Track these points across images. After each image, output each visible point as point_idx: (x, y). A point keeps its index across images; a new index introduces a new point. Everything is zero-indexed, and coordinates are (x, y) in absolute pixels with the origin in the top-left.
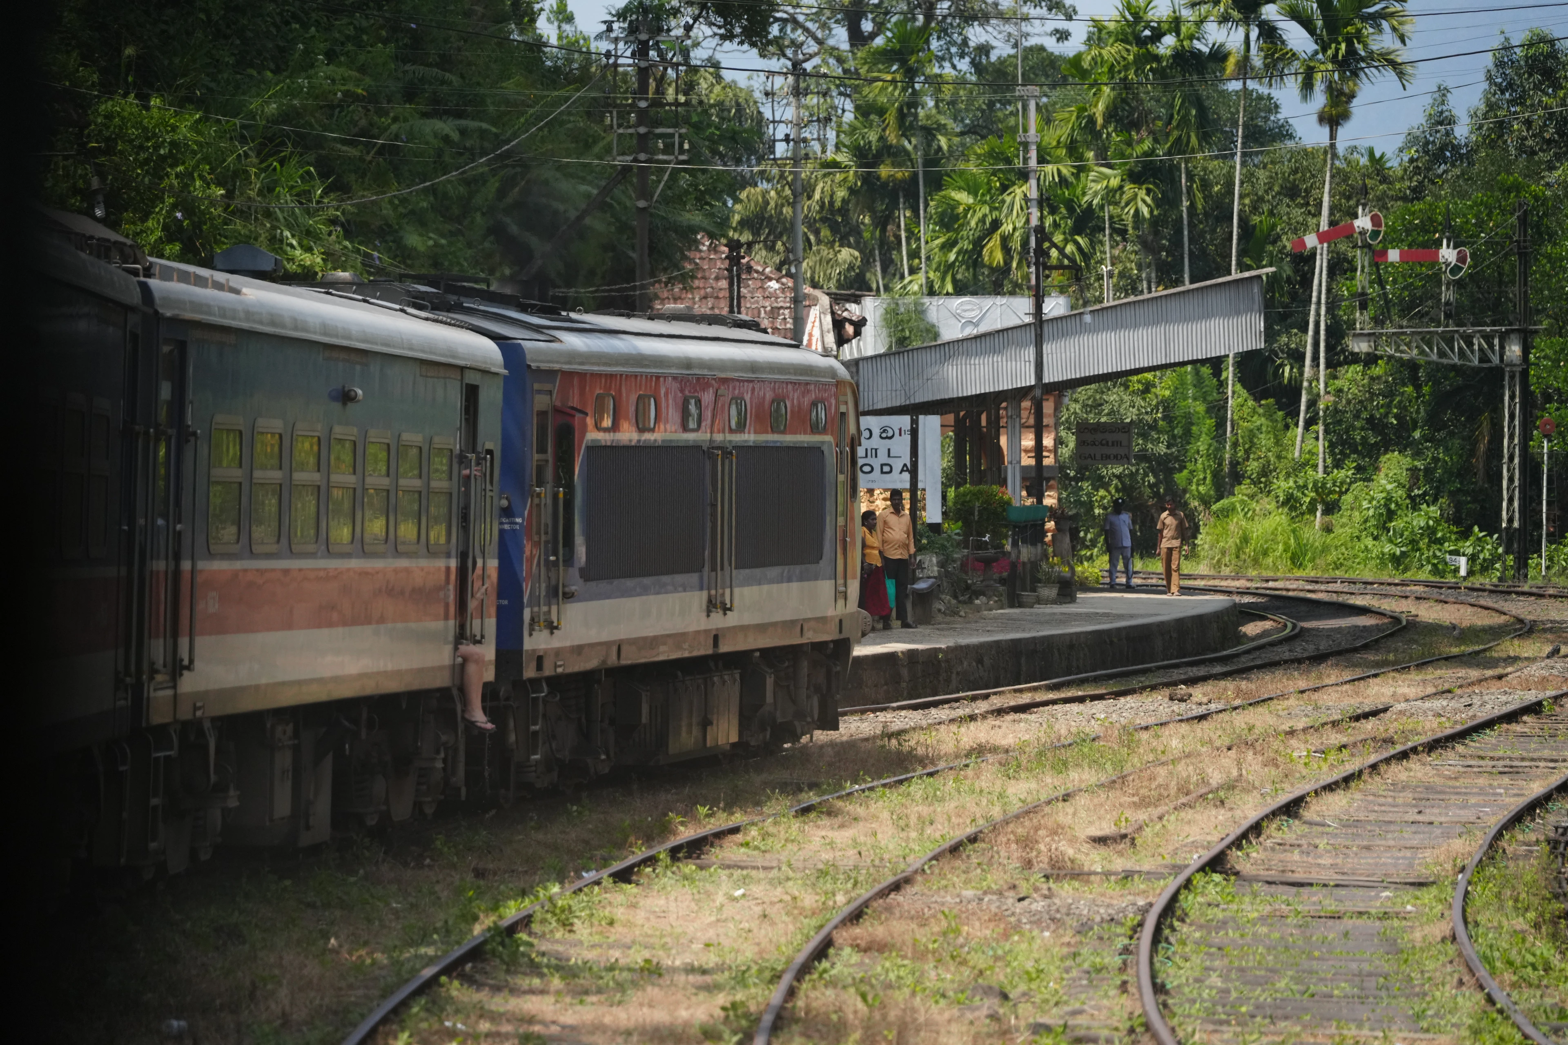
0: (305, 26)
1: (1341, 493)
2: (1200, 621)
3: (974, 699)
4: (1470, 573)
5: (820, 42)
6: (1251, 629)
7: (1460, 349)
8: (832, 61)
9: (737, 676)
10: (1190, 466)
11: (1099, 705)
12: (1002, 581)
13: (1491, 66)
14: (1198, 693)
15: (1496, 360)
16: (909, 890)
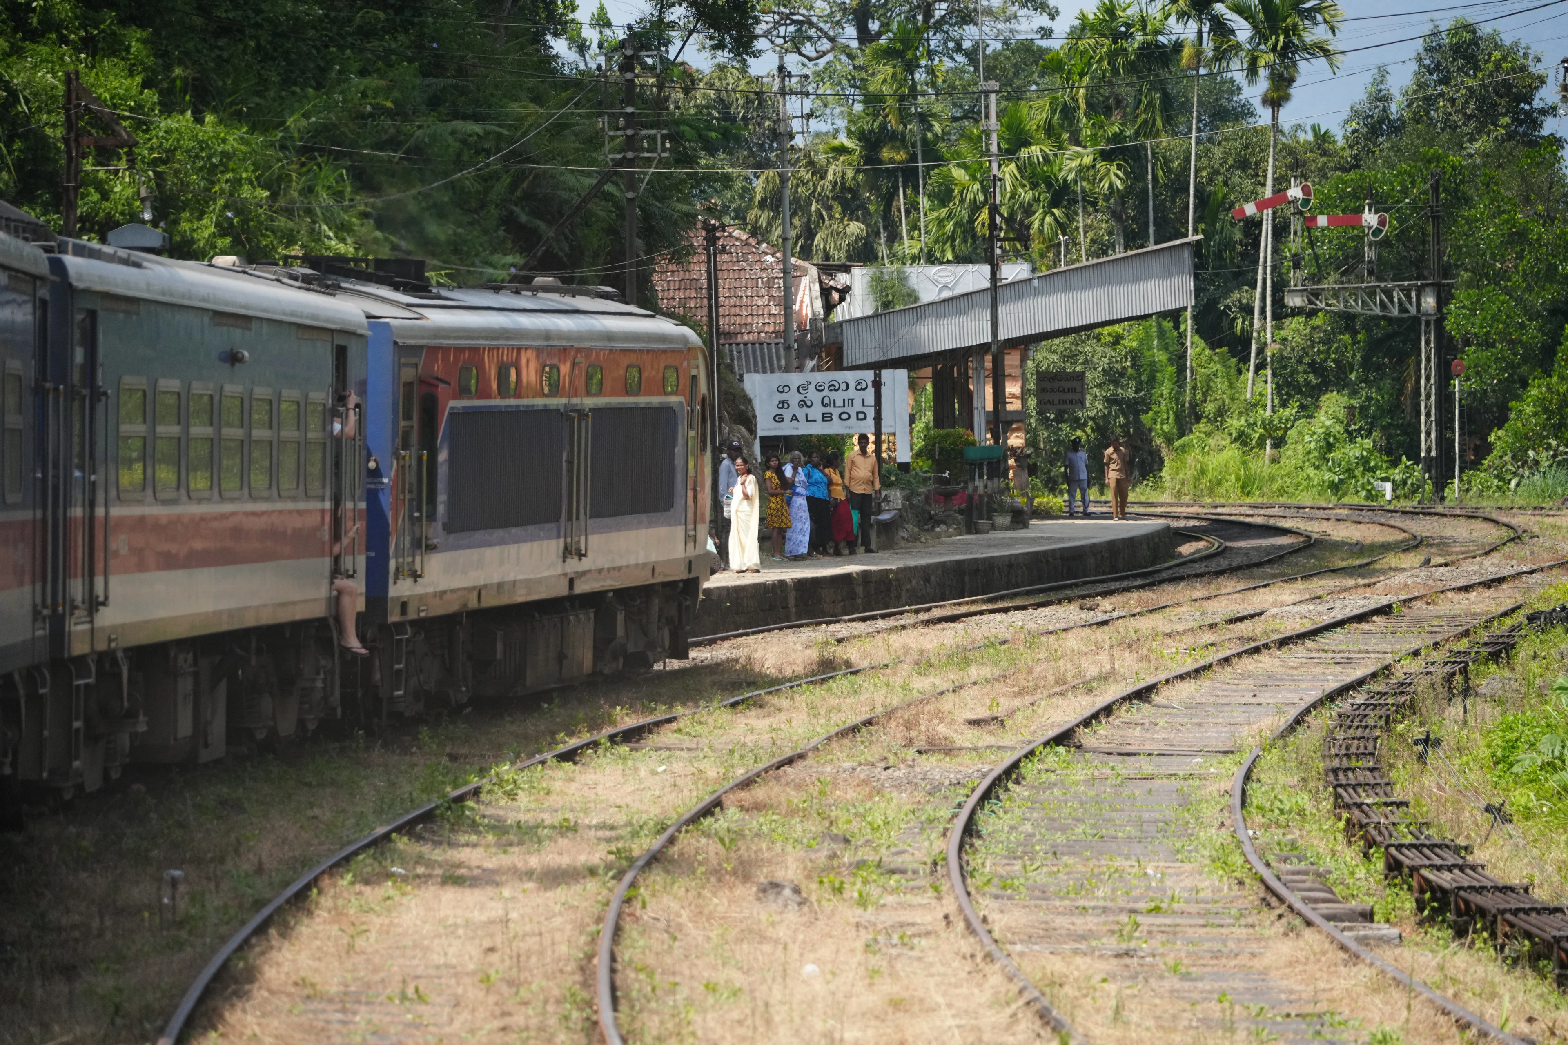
0: (342, 49)
1: (1286, 430)
2: (1131, 543)
3: (917, 612)
4: (1396, 497)
5: (832, 40)
6: (1187, 549)
7: (1381, 301)
8: (843, 58)
9: (592, 615)
10: (1155, 408)
11: (1019, 614)
12: (961, 512)
13: (1421, 50)
14: (1106, 604)
15: (1413, 310)
16: (800, 764)
